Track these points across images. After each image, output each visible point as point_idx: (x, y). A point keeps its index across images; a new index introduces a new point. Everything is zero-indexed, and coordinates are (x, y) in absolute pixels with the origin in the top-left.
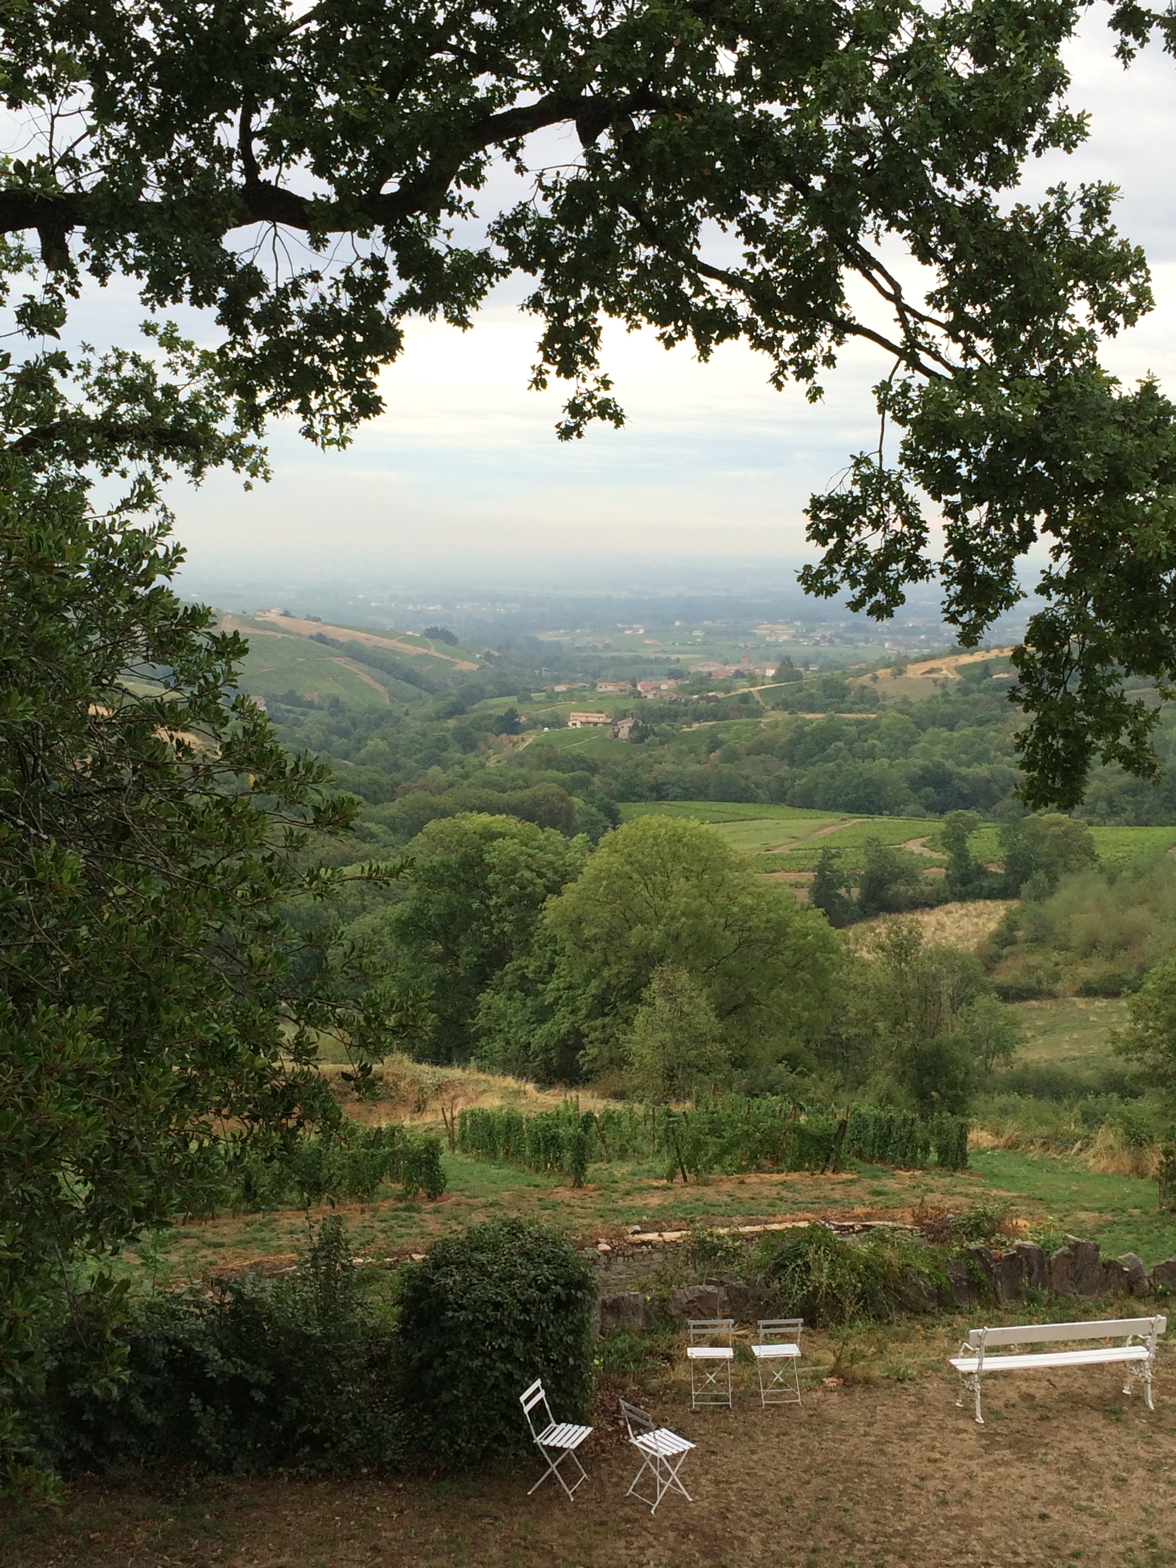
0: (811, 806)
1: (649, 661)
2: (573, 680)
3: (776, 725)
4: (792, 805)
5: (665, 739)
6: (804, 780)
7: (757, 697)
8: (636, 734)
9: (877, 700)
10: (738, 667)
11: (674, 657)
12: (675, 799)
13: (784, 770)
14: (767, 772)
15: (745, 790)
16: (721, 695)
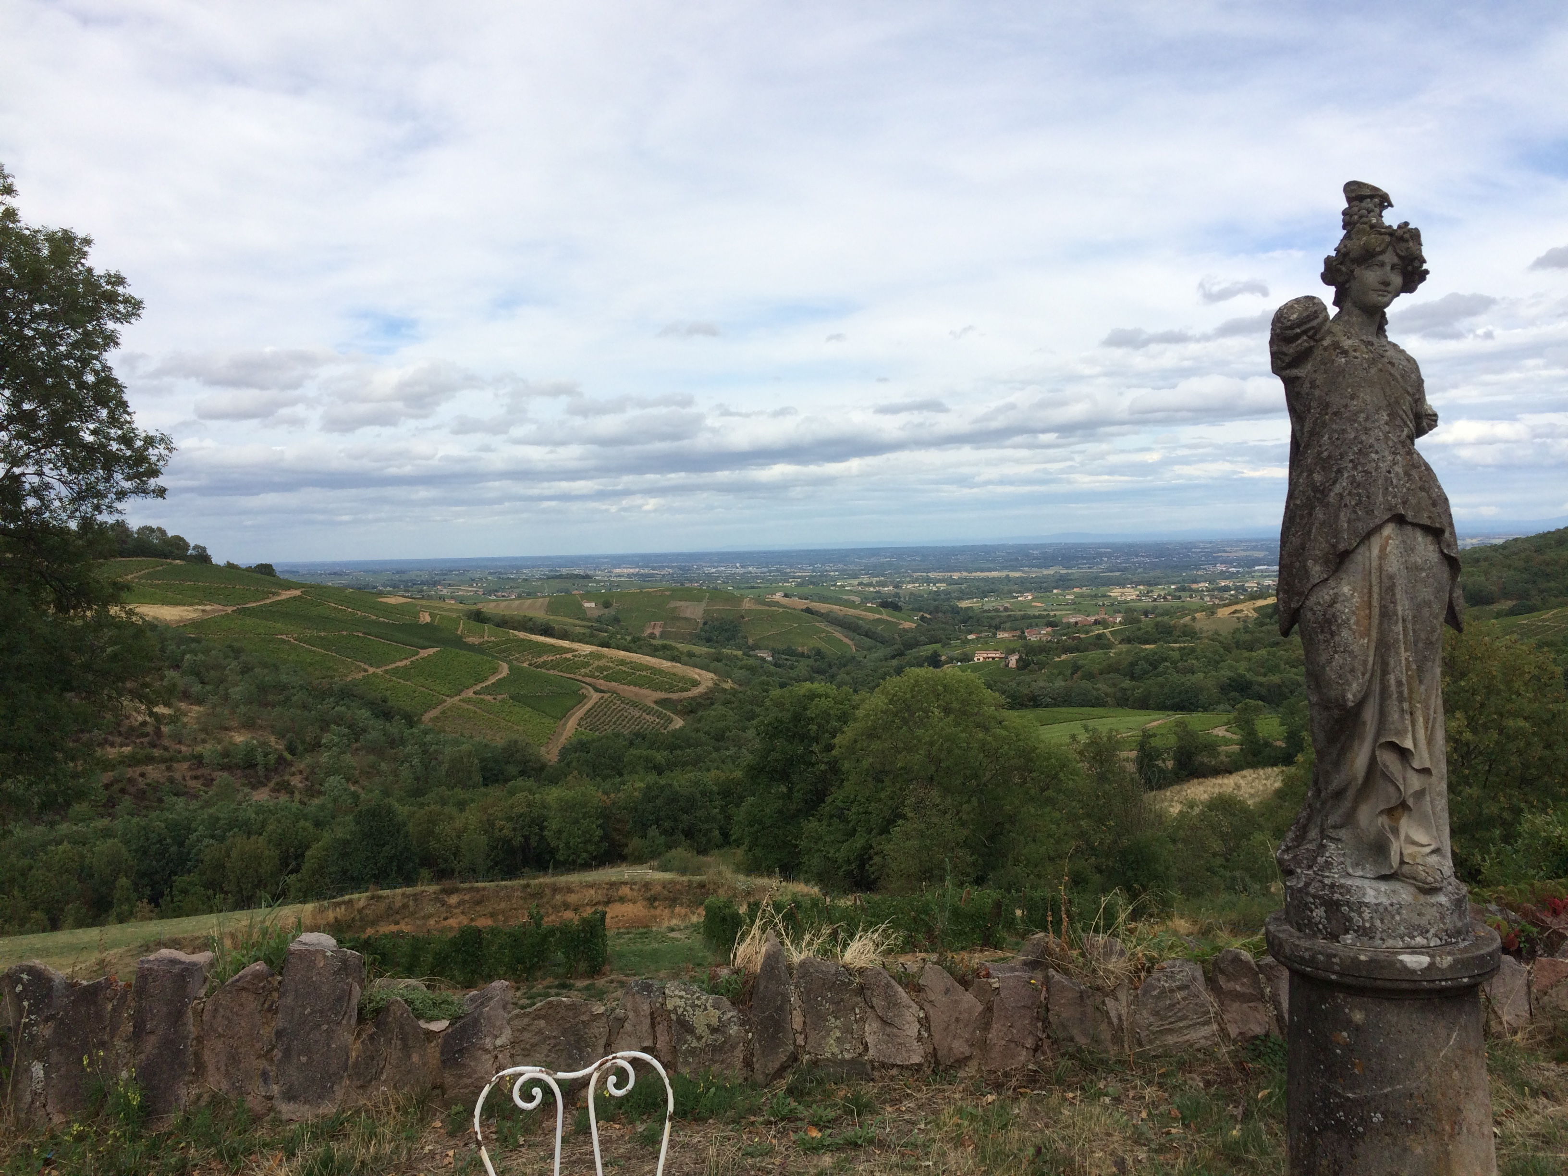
0: (1147, 708)
1: (1035, 617)
2: (981, 632)
3: (1120, 653)
4: (1133, 708)
5: (1041, 665)
6: (1141, 689)
7: (1109, 636)
8: (1021, 664)
9: (1195, 633)
10: (1097, 617)
11: (1052, 613)
12: (1047, 706)
13: (1127, 683)
14: (1115, 685)
15: (1097, 698)
16: (1082, 636)
